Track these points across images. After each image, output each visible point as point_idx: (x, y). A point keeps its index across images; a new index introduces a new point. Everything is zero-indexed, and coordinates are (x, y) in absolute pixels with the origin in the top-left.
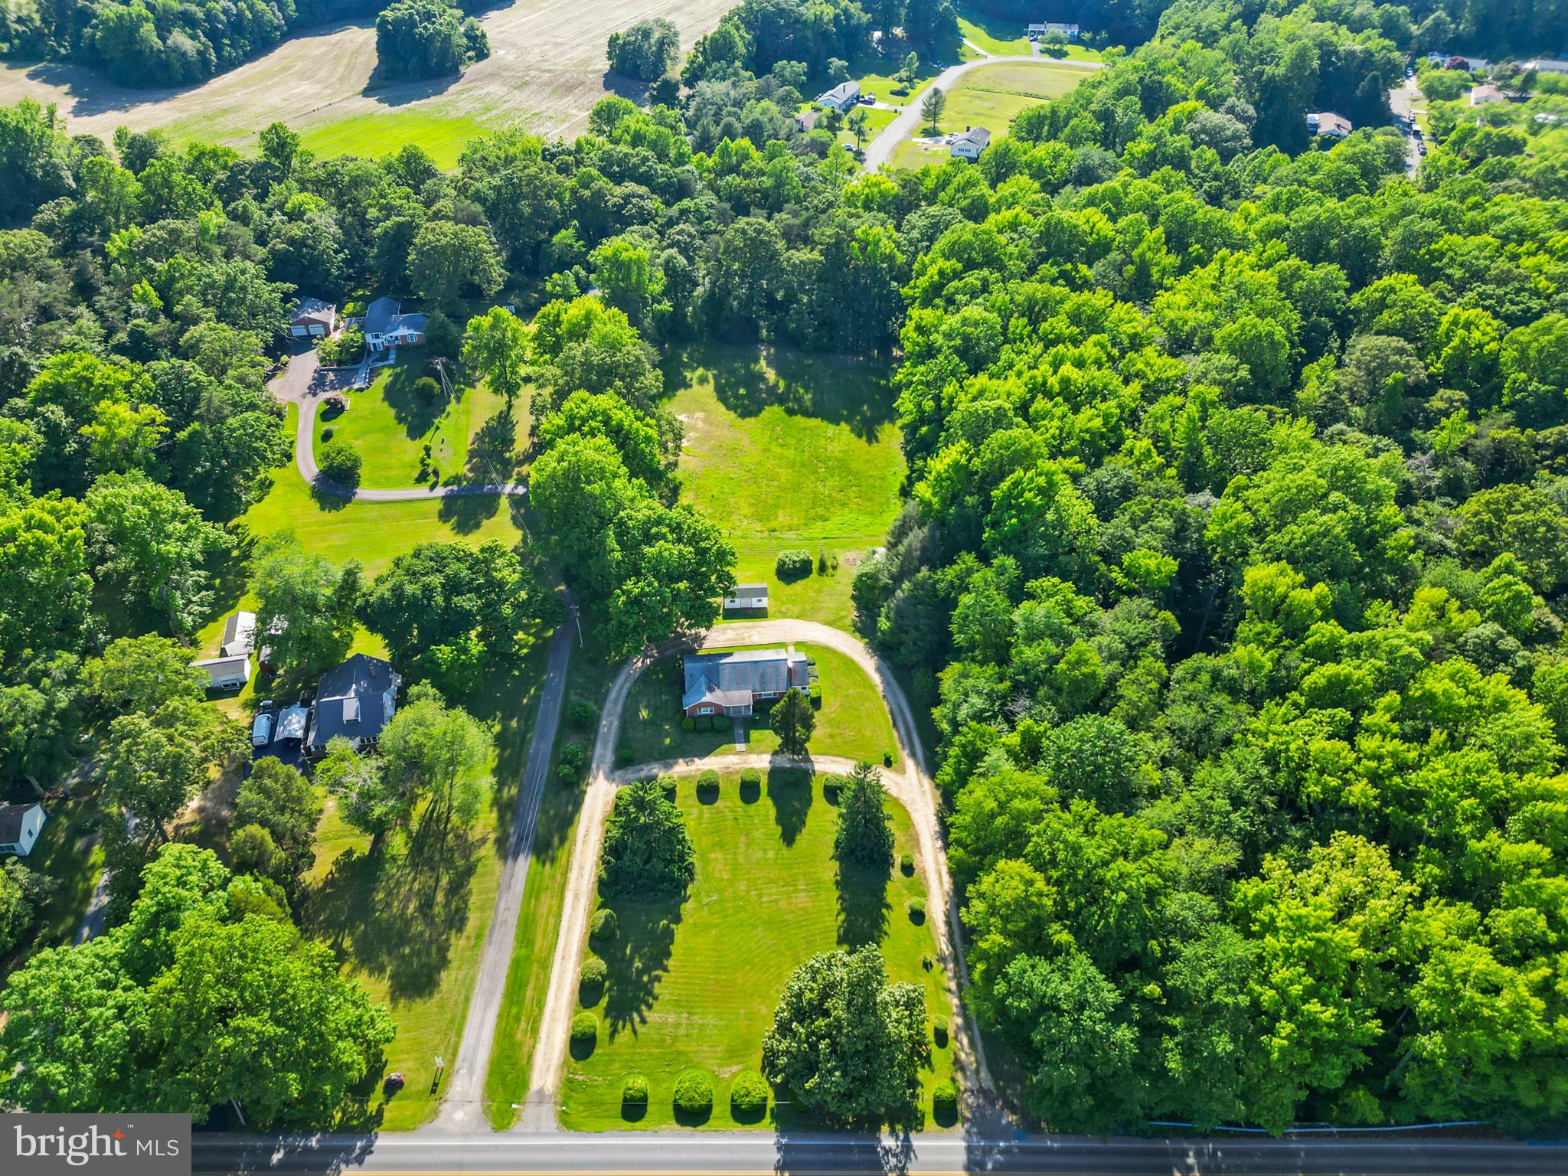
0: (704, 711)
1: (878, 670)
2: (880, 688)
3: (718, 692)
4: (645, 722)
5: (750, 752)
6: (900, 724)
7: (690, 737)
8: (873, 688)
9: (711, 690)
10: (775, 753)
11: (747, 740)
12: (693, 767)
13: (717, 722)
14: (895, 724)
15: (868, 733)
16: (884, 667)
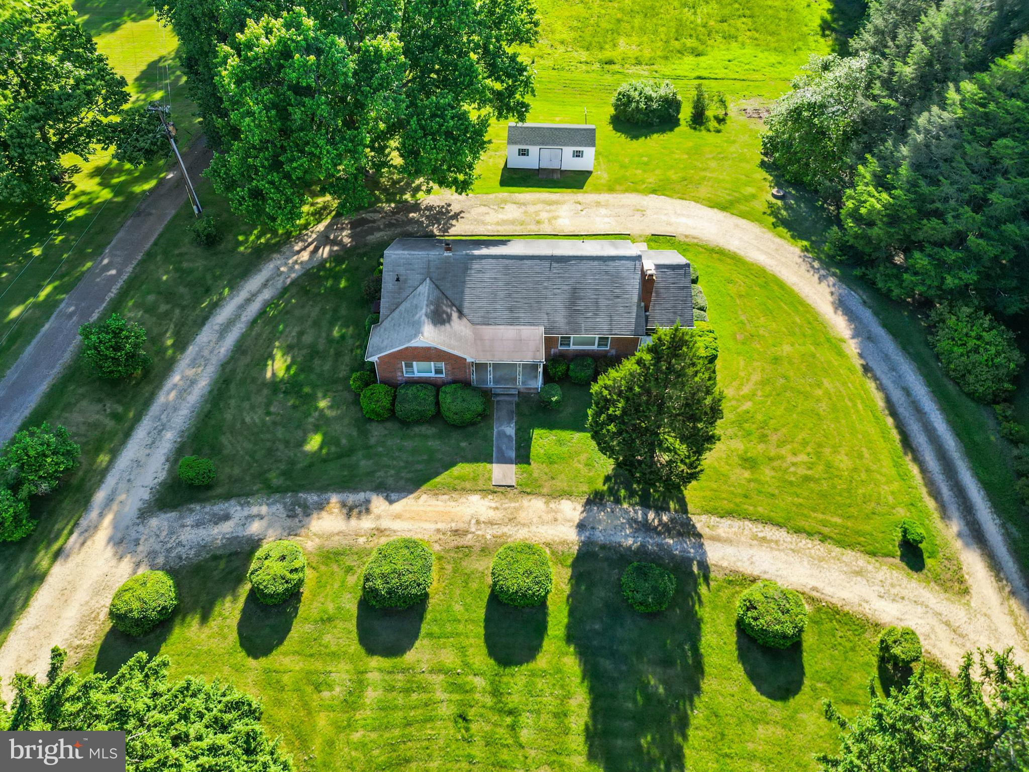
0: (421, 370)
1: (841, 305)
2: (852, 347)
3: (459, 326)
4: (275, 386)
5: (527, 489)
6: (920, 440)
7: (376, 431)
8: (836, 345)
9: (439, 318)
10: (595, 500)
11: (523, 456)
12: (366, 523)
13: (451, 402)
14: (907, 443)
15: (843, 462)
16: (855, 300)
